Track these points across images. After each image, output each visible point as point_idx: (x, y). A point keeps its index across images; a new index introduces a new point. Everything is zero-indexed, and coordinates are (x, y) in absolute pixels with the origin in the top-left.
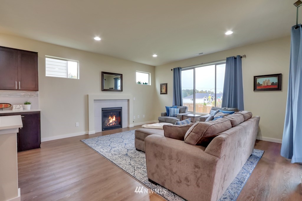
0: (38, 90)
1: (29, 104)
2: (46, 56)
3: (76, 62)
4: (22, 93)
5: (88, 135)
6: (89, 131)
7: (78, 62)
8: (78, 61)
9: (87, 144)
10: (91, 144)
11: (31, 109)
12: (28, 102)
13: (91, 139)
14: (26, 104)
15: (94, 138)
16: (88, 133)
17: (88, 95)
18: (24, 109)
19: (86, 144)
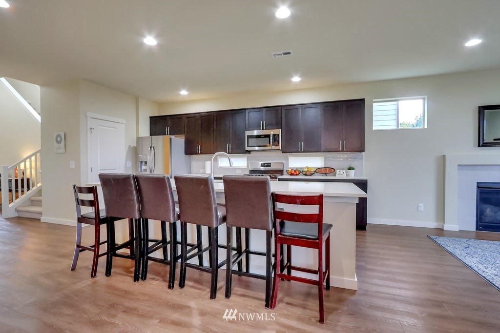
0: (364, 151)
1: (353, 169)
2: (374, 100)
3: (421, 98)
4: (346, 155)
5: (442, 230)
6: (444, 222)
7: (424, 99)
8: (426, 97)
9: (444, 246)
10: (452, 249)
11: (354, 176)
12: (352, 166)
13: (450, 239)
14: (350, 169)
15: (457, 239)
16: (443, 226)
17: (444, 156)
18: (347, 175)
19: (440, 245)
